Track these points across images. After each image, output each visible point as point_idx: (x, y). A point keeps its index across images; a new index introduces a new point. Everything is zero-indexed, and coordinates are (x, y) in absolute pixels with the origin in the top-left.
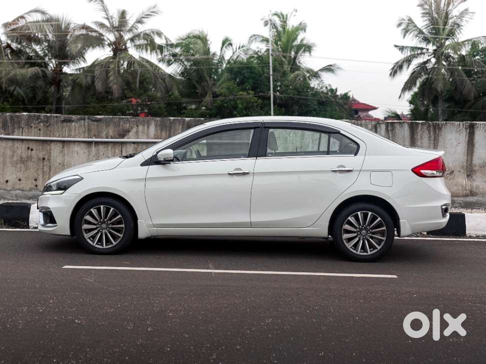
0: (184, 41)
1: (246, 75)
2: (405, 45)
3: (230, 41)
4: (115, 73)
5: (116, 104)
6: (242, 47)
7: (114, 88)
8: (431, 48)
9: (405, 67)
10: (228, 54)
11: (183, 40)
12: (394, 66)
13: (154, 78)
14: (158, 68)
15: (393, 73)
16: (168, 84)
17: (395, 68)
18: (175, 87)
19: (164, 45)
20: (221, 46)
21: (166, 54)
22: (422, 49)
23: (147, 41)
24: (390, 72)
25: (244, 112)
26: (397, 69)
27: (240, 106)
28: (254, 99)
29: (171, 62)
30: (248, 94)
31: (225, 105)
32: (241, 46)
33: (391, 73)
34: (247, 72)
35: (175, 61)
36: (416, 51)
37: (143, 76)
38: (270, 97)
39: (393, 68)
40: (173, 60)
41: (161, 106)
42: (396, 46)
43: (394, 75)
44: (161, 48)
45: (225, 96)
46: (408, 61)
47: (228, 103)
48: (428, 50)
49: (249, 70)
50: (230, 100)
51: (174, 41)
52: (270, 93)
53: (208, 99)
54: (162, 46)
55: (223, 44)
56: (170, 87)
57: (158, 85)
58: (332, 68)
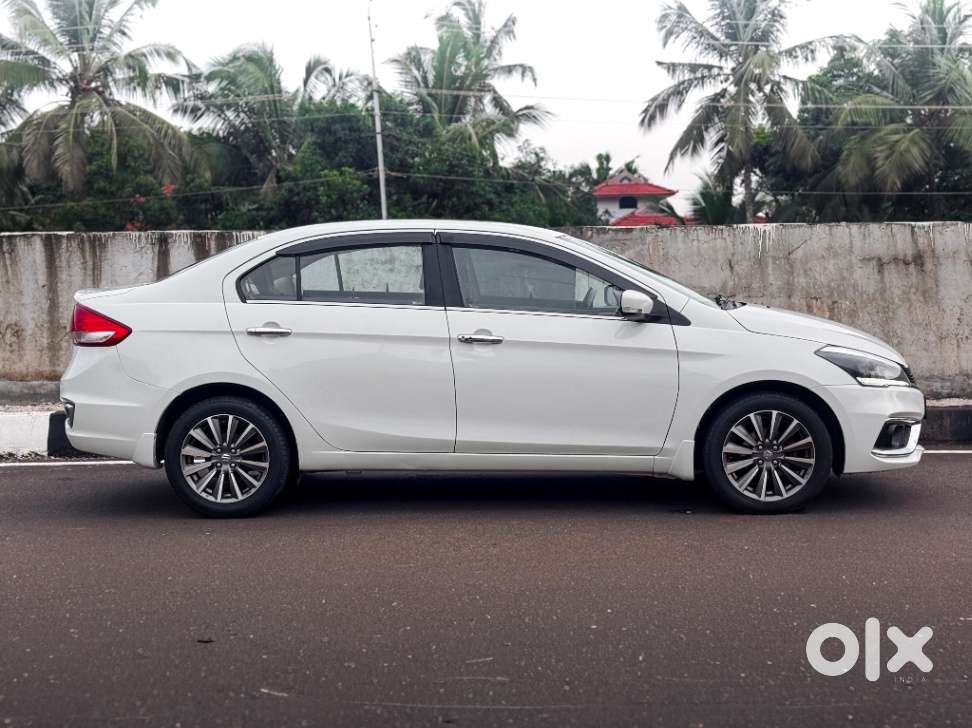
0: (226, 68)
1: (341, 134)
2: (676, 61)
3: (325, 63)
4: (66, 139)
5: (70, 204)
6: (347, 76)
7: (63, 171)
8: (729, 65)
9: (672, 107)
10: (320, 91)
11: (224, 65)
12: (649, 106)
13: (157, 148)
14: (165, 126)
15: (646, 120)
16: (187, 158)
17: (652, 109)
18: (204, 164)
19: (180, 78)
20: (304, 75)
21: (186, 95)
22: (710, 67)
23: (134, 70)
24: (642, 117)
25: (333, 211)
26: (655, 112)
27: (324, 199)
28: (355, 185)
29: (199, 113)
30: (342, 173)
31: (296, 199)
32: (344, 75)
33: (643, 121)
34: (344, 129)
35: (208, 109)
36: (700, 73)
37: (125, 145)
38: (378, 179)
39: (646, 111)
40: (203, 109)
41: (166, 205)
42: (659, 63)
43: (649, 125)
44: (173, 84)
45: (295, 179)
46: (679, 92)
47: (302, 195)
48: (721, 68)
49: (345, 125)
50: (304, 188)
51: (204, 68)
52: (378, 171)
53: (268, 187)
54: (177, 80)
55: (309, 70)
56: (192, 164)
57: (165, 161)
58: (534, 113)
